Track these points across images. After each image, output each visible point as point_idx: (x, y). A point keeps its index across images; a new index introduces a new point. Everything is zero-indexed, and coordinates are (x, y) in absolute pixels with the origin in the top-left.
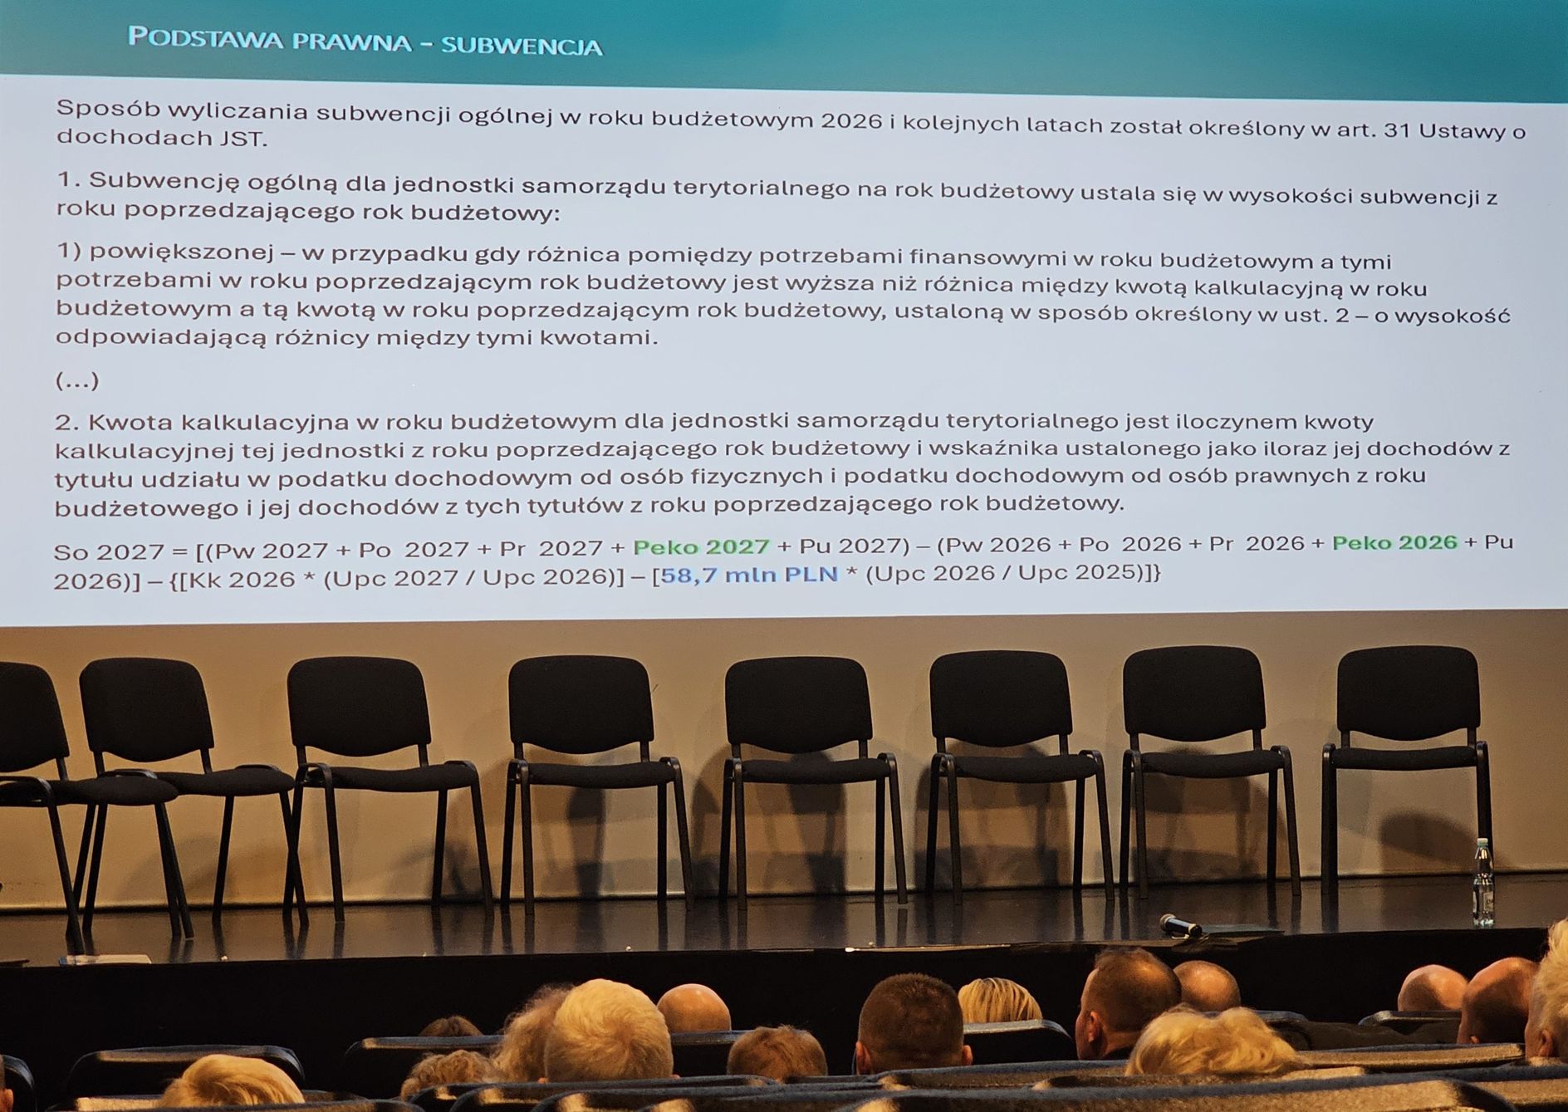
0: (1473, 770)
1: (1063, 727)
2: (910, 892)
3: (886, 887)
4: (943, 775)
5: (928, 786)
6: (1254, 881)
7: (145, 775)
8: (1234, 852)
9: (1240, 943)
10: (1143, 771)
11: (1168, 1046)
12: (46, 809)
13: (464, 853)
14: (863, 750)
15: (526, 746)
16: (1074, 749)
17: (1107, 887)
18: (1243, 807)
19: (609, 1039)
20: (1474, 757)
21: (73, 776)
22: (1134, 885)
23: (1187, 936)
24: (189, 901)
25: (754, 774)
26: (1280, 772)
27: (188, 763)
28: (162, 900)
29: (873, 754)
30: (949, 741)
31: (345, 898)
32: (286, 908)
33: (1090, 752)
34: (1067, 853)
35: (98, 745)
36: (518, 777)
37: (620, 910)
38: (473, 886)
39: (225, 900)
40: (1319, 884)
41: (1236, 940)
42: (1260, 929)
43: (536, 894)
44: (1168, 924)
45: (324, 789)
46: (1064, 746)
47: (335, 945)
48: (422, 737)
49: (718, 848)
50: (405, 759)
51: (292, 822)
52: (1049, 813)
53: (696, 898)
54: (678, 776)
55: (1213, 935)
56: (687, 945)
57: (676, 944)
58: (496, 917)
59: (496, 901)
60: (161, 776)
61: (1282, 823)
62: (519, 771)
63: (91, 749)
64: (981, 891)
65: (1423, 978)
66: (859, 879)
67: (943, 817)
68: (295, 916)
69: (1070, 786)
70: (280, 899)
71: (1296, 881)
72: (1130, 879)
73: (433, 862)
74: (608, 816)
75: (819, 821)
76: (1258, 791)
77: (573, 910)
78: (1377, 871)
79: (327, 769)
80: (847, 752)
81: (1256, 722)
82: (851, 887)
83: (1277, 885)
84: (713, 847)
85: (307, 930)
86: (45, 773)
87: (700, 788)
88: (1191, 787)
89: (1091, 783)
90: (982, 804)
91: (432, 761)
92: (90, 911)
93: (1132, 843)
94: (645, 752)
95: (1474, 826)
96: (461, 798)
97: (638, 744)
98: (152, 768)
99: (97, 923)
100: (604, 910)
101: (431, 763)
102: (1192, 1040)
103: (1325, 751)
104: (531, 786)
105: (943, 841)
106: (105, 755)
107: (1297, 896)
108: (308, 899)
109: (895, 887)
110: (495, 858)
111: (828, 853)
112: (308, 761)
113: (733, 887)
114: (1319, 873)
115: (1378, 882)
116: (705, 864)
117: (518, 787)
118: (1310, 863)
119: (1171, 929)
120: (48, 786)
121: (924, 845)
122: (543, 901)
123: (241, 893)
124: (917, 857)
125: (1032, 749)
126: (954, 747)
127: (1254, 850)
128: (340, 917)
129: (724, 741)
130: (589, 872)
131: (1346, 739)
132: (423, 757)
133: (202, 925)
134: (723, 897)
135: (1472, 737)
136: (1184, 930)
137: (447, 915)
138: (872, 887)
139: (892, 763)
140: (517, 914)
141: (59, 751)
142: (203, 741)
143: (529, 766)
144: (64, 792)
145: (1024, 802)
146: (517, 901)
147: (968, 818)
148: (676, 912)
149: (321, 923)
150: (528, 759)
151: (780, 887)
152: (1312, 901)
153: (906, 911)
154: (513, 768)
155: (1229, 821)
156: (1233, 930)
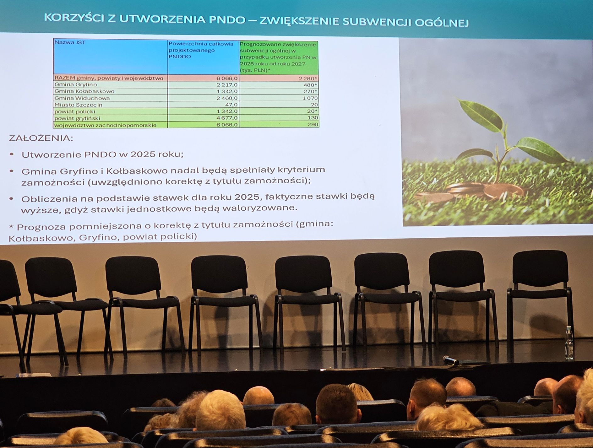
0: (566, 298)
1: (406, 282)
2: (347, 346)
3: (338, 344)
4: (360, 301)
5: (354, 304)
6: (481, 342)
7: (49, 303)
8: (472, 330)
9: (474, 367)
10: (437, 299)
11: (428, 421)
12: (11, 316)
13: (174, 332)
14: (329, 291)
15: (198, 290)
16: (410, 291)
17: (423, 344)
18: (476, 312)
19: (219, 415)
20: (566, 293)
21: (22, 303)
22: (434, 343)
23: (453, 365)
24: (67, 351)
25: (286, 301)
26: (491, 299)
27: (67, 298)
28: (57, 350)
29: (332, 293)
30: (362, 288)
31: (128, 349)
32: (105, 353)
33: (416, 292)
34: (408, 331)
35: (32, 291)
36: (195, 302)
37: (234, 354)
38: (177, 344)
39: (82, 350)
40: (506, 343)
41: (473, 366)
42: (483, 362)
43: (202, 347)
44: (446, 359)
45: (119, 308)
46: (406, 289)
47: (124, 369)
48: (157, 287)
49: (272, 329)
50: (151, 296)
51: (107, 321)
52: (401, 315)
53: (263, 349)
54: (257, 302)
55: (464, 364)
56: (260, 368)
57: (256, 368)
58: (186, 356)
59: (186, 350)
60: (56, 303)
61: (491, 318)
62: (195, 300)
63: (29, 292)
64: (375, 345)
65: (543, 383)
66: (327, 341)
67: (360, 317)
68: (109, 357)
69: (409, 305)
70: (103, 350)
71: (497, 341)
72: (432, 341)
73: (162, 336)
74: (231, 317)
75: (312, 318)
76: (482, 307)
77: (216, 354)
78: (529, 337)
79: (121, 300)
80: (322, 292)
81: (481, 280)
82: (324, 344)
83: (490, 343)
84: (271, 329)
85: (113, 362)
86: (11, 302)
87: (266, 307)
88: (456, 305)
89: (417, 304)
90: (375, 312)
91: (162, 296)
92: (29, 355)
93: (433, 327)
94: (244, 293)
95: (566, 320)
96: (173, 310)
97: (242, 289)
98: (53, 300)
99: (32, 360)
100: (229, 353)
101: (161, 297)
102: (437, 418)
103: (508, 291)
104: (200, 306)
105: (360, 326)
106: (35, 294)
107: (497, 348)
108: (113, 350)
109: (341, 344)
110: (186, 334)
111: (315, 331)
112: (114, 297)
113: (278, 344)
114: (506, 338)
115: (529, 342)
116: (268, 335)
117: (195, 306)
118: (502, 334)
119: (447, 362)
120: (12, 308)
121: (352, 328)
122: (205, 350)
123: (88, 348)
124: (350, 332)
125: (394, 290)
126: (364, 290)
127: (481, 329)
128: (126, 357)
129: (275, 288)
130: (223, 339)
131: (516, 286)
132: (158, 294)
133: (72, 360)
134: (275, 348)
135: (565, 285)
136: (452, 362)
137: (168, 356)
138: (332, 344)
139: (340, 297)
140: (195, 355)
141: (17, 293)
142: (73, 289)
143: (199, 298)
144: (18, 310)
145: (391, 311)
146: (195, 350)
147: (370, 317)
148: (257, 355)
149: (118, 359)
150: (199, 296)
151: (298, 344)
152: (503, 350)
153: (345, 353)
154: (193, 299)
155: (472, 318)
156: (471, 362)
